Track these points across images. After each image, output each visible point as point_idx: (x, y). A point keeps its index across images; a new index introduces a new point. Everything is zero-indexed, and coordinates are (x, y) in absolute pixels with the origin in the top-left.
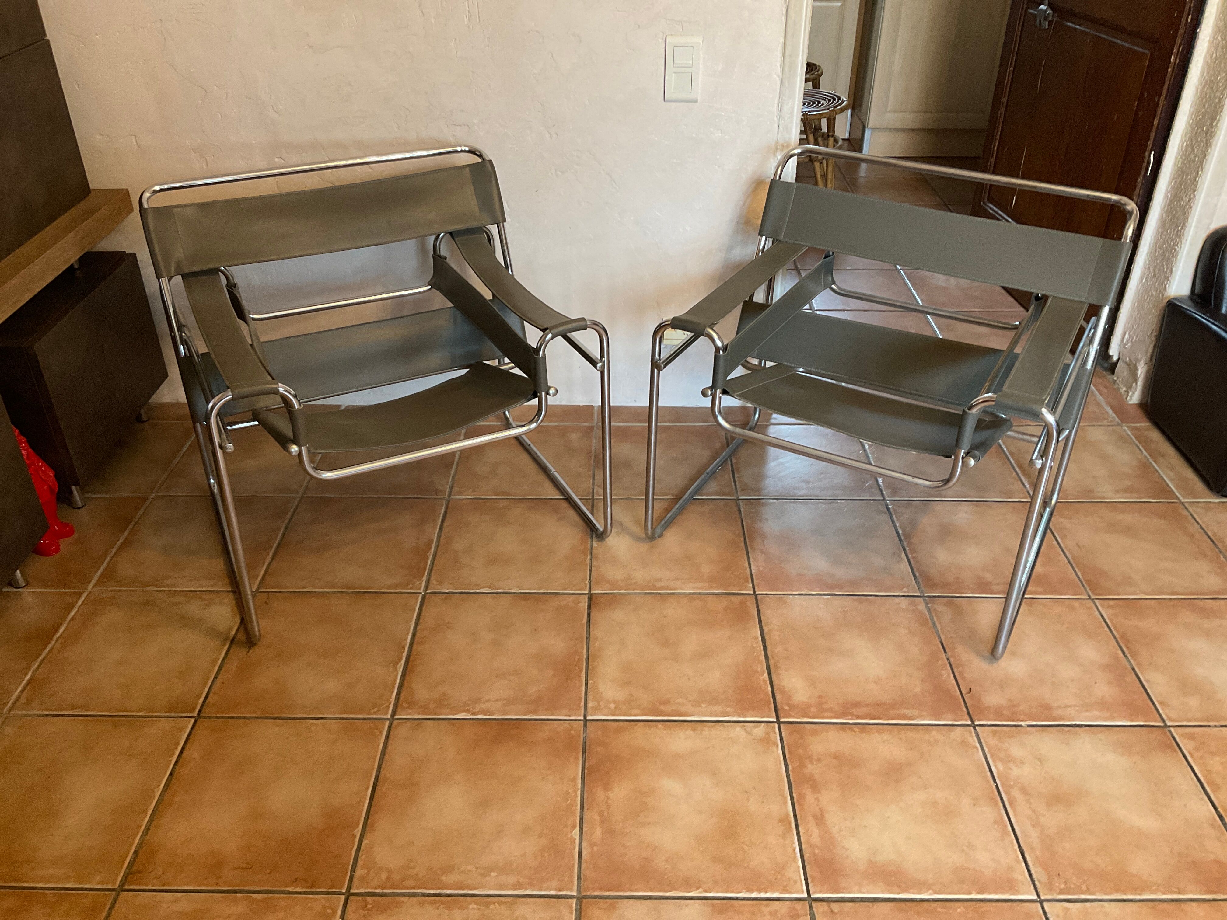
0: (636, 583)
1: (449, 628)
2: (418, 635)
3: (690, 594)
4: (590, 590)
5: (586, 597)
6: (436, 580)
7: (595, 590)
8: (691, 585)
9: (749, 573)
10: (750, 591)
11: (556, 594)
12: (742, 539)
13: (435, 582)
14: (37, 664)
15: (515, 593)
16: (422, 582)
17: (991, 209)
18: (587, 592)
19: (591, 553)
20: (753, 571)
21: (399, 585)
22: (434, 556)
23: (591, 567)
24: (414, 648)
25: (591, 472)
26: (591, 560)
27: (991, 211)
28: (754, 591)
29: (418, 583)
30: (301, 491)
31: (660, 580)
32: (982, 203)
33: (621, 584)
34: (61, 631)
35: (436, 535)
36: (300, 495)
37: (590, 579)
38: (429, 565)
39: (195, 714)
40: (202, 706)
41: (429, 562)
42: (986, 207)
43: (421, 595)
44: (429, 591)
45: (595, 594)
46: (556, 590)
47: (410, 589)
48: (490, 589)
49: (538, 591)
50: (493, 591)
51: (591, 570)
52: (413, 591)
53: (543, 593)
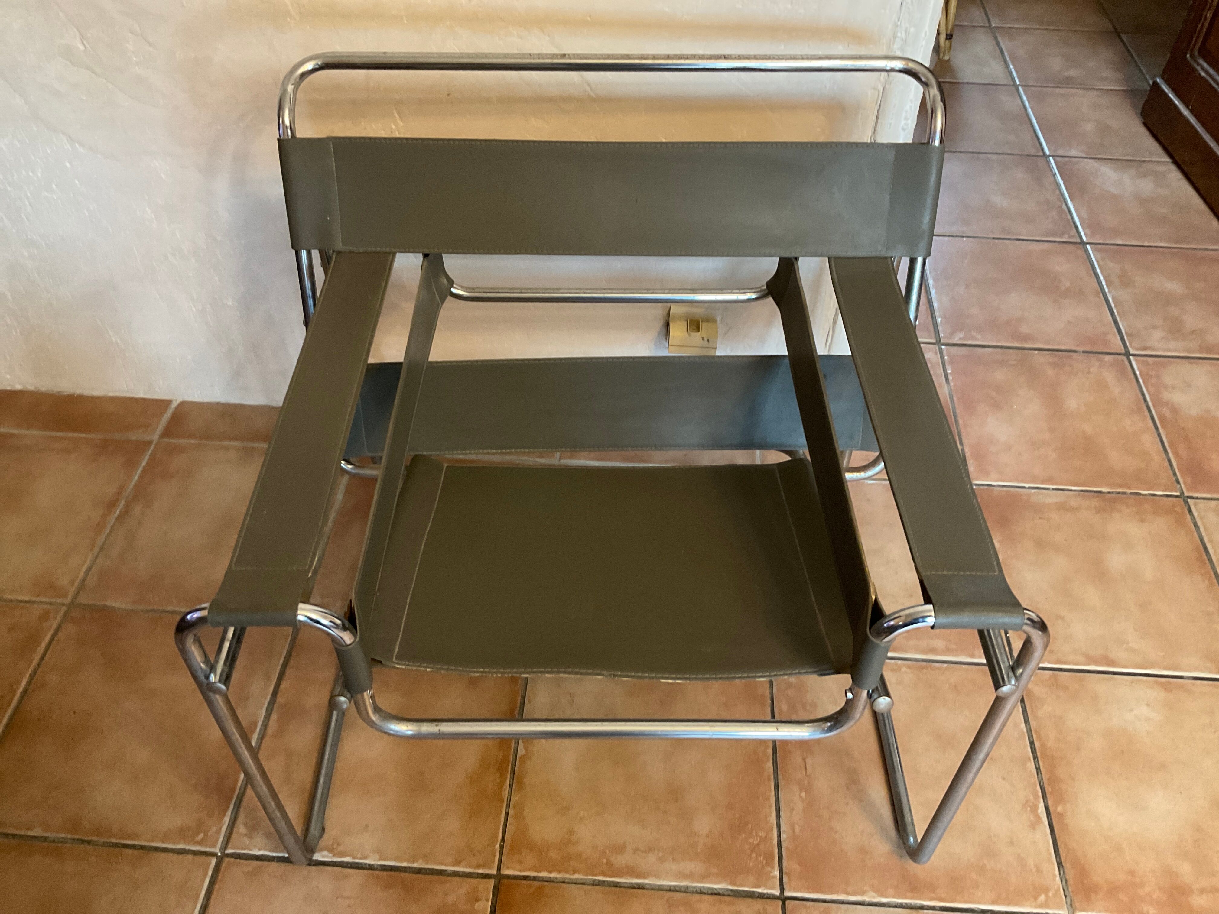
0: (580, 854)
3: (670, 889)
4: (499, 869)
5: (492, 883)
6: (245, 824)
7: (508, 868)
8: (674, 867)
9: (775, 842)
10: (774, 888)
11: (441, 873)
13: (242, 829)
15: (371, 867)
16: (220, 828)
17: (1203, 69)
18: (494, 872)
19: (512, 772)
20: (783, 836)
21: (183, 833)
23: (508, 806)
26: (511, 786)
27: (1203, 74)
28: (782, 890)
29: (215, 828)
30: (72, 591)
31: (620, 849)
32: (1188, 56)
33: (554, 855)
36: (68, 600)
37: (503, 840)
42: (1195, 65)
43: (214, 861)
44: (229, 851)
45: (508, 877)
46: (442, 864)
47: (199, 843)
48: (331, 855)
49: (411, 865)
50: (336, 859)
51: (507, 814)
52: (203, 849)
53: (419, 871)
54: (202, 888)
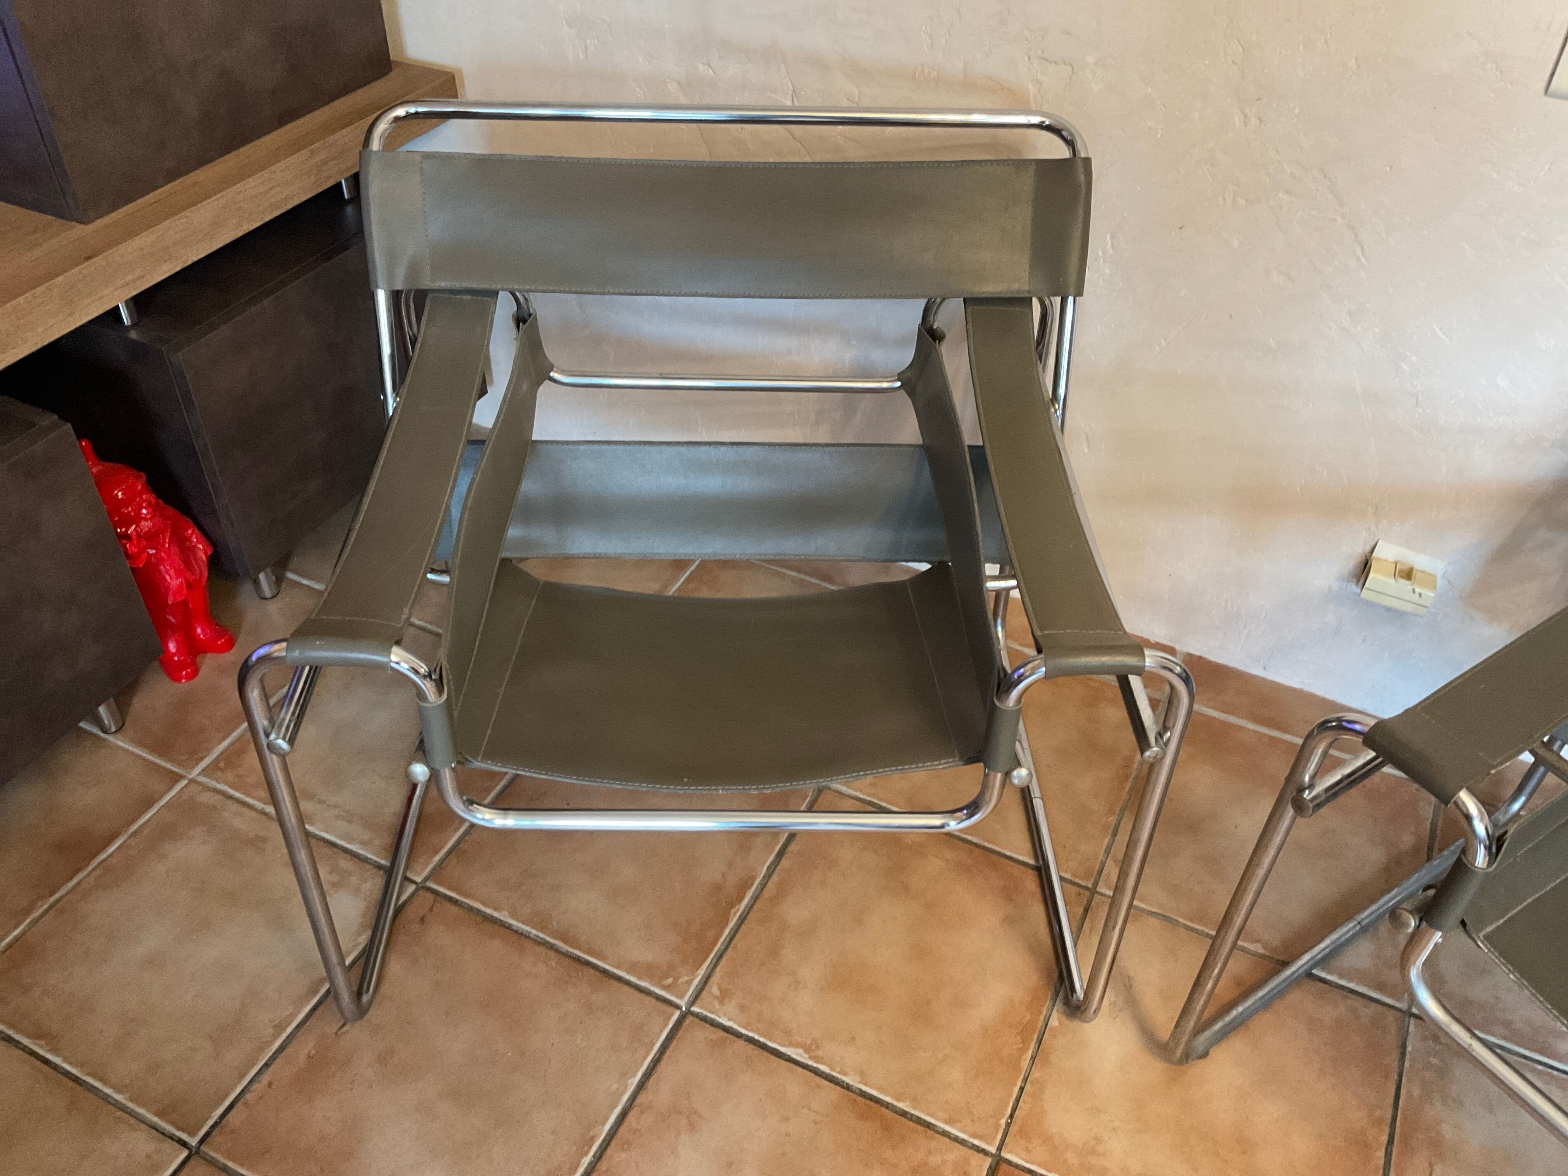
1: (692, 1127)
2: (631, 1119)
4: (999, 1149)
5: (988, 1162)
6: (719, 986)
7: (1010, 1152)
11: (929, 1125)
12: (1385, 1139)
13: (715, 990)
14: (45, 907)
15: (848, 1088)
16: (692, 981)
18: (993, 1150)
19: (1040, 1042)
21: (649, 971)
22: (742, 920)
23: (1025, 1080)
24: (609, 1152)
25: (1113, 819)
26: (1033, 1058)
29: (686, 978)
34: (111, 850)
35: (765, 869)
37: (1011, 1116)
38: (722, 939)
39: (193, 1142)
40: (216, 1124)
41: (726, 932)
43: (677, 1014)
44: (695, 1009)
45: (1009, 1163)
46: (932, 1116)
47: (666, 988)
48: (807, 1056)
49: (895, 1103)
50: (810, 1063)
51: (1022, 1089)
52: (668, 996)
53: (904, 1114)
54: (658, 1038)
